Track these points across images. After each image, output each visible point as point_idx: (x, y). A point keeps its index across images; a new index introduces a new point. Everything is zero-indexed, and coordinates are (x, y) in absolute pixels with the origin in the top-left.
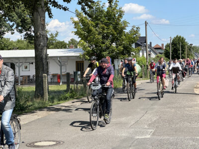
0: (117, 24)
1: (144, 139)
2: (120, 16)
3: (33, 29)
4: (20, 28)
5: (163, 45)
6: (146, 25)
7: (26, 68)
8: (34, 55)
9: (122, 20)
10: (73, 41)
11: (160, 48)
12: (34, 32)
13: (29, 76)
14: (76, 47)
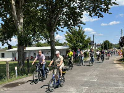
0: (82, 36)
1: (94, 81)
2: (83, 33)
3: (50, 39)
4: (45, 38)
5: (100, 44)
6: (93, 36)
7: (47, 53)
8: (50, 49)
9: (84, 34)
10: (65, 43)
11: (99, 45)
12: (50, 40)
13: (48, 57)
14: (66, 45)
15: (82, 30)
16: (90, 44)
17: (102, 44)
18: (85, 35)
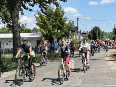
0: (61, 19)
1: (76, 86)
2: (63, 14)
4: (4, 21)
8: (12, 37)
10: (35, 29)
13: (9, 49)
14: (37, 32)
15: (61, 10)
16: (73, 31)
17: (90, 32)
18: (65, 18)
